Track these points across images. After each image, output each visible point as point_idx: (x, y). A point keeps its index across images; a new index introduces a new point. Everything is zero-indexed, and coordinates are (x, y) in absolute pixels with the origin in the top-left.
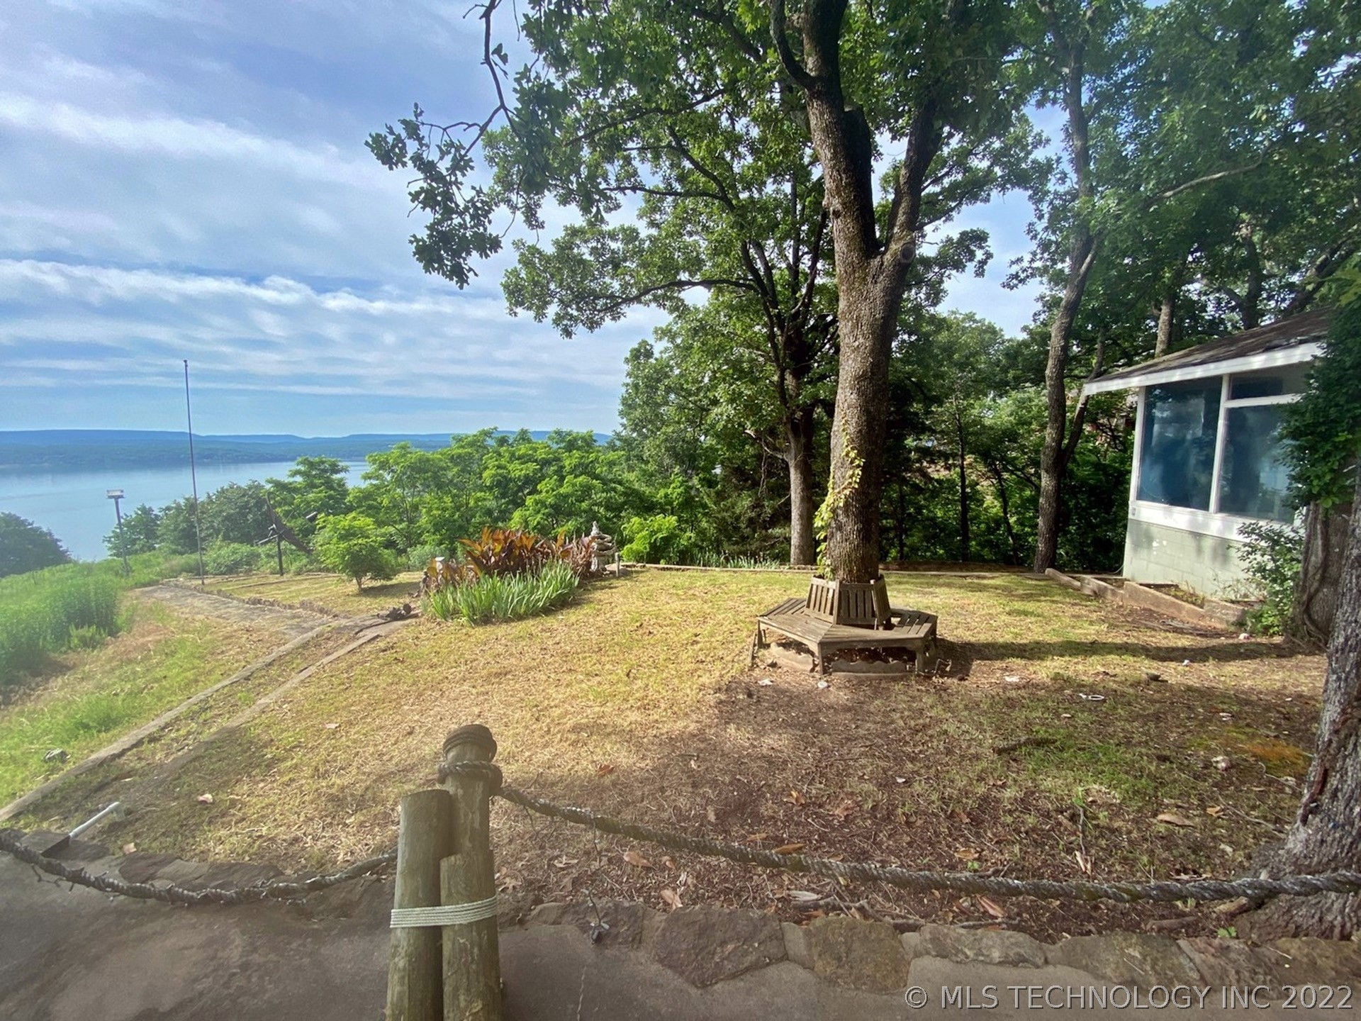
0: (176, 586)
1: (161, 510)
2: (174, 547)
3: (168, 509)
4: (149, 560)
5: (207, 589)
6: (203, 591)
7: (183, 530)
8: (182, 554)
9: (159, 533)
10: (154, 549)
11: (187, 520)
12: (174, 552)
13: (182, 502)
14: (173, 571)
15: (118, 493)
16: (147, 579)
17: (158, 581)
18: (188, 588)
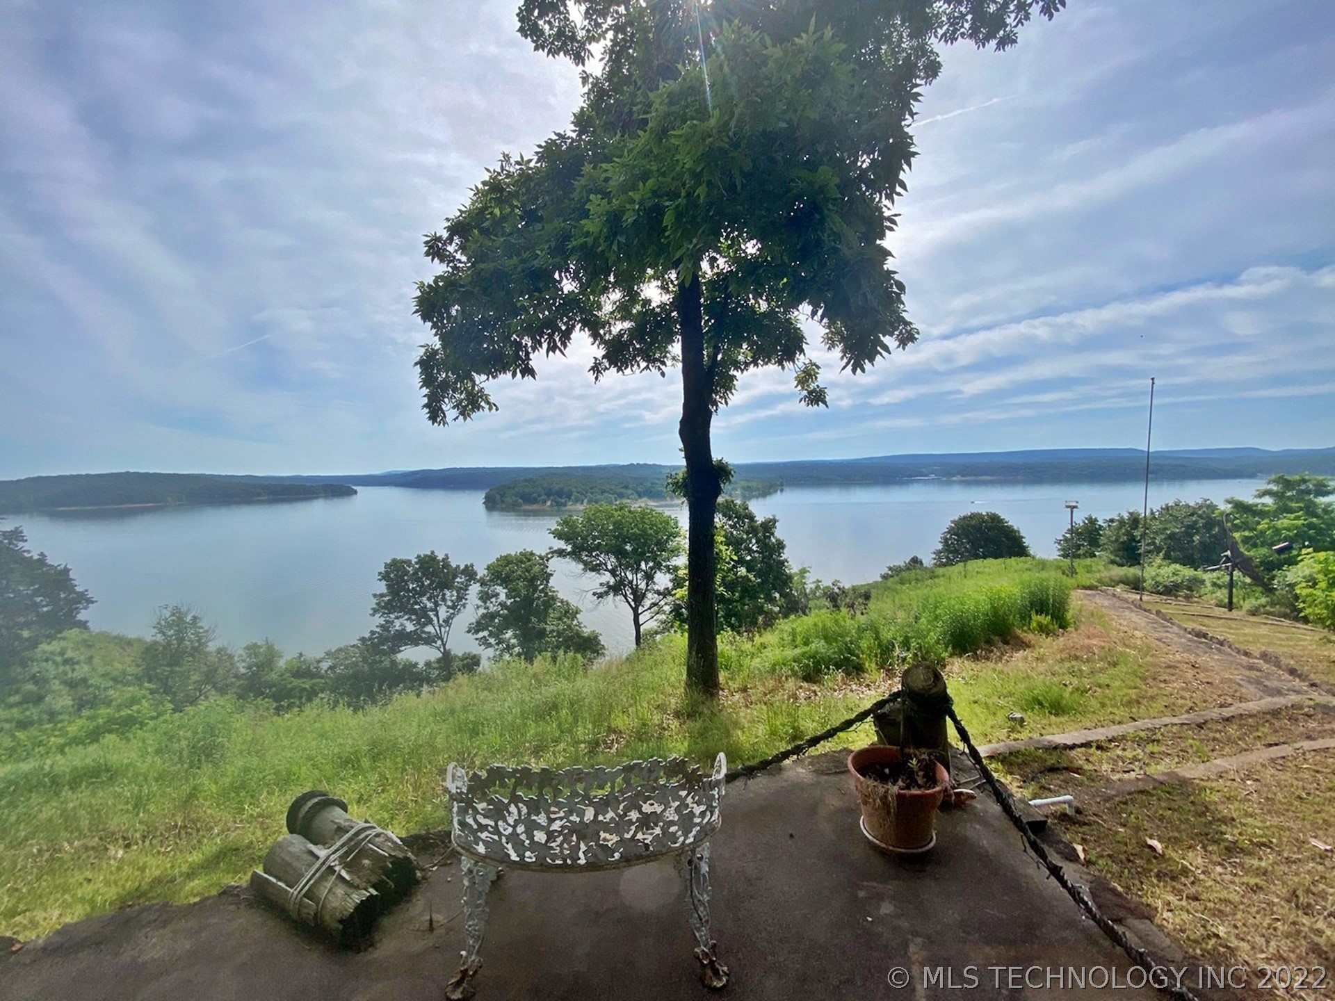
0: (1114, 595)
1: (1106, 521)
2: (1113, 557)
3: (1112, 521)
4: (1091, 566)
5: (1144, 606)
6: (1140, 607)
7: (1123, 543)
8: (1122, 565)
9: (1101, 542)
10: (1095, 556)
11: (1128, 533)
12: (1113, 562)
13: (1126, 516)
14: (1112, 580)
15: (1074, 504)
16: (1088, 584)
17: (1097, 587)
18: (1126, 601)
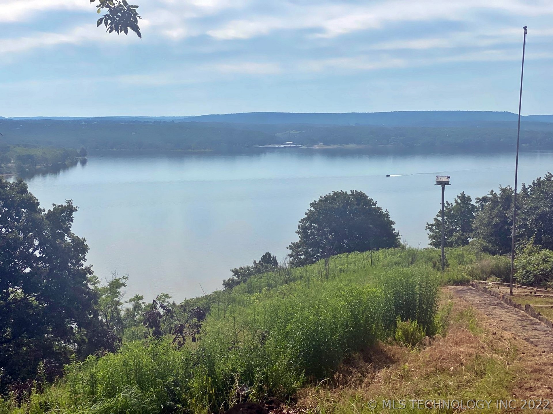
0: (485, 290)
1: (479, 200)
2: (485, 244)
3: (485, 199)
4: (463, 256)
5: (515, 301)
6: (510, 302)
7: (496, 226)
8: (494, 254)
9: (474, 226)
10: (467, 243)
11: (501, 215)
12: (485, 250)
13: (498, 193)
14: (483, 272)
15: (445, 180)
16: (459, 277)
17: (468, 281)
18: (496, 295)
